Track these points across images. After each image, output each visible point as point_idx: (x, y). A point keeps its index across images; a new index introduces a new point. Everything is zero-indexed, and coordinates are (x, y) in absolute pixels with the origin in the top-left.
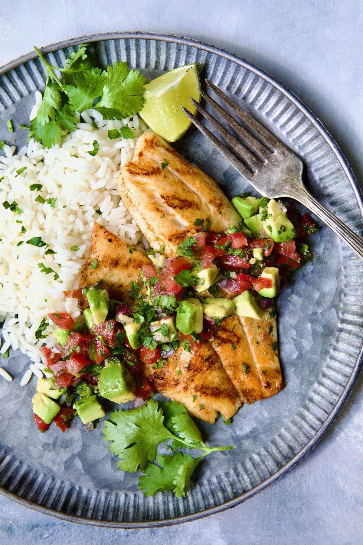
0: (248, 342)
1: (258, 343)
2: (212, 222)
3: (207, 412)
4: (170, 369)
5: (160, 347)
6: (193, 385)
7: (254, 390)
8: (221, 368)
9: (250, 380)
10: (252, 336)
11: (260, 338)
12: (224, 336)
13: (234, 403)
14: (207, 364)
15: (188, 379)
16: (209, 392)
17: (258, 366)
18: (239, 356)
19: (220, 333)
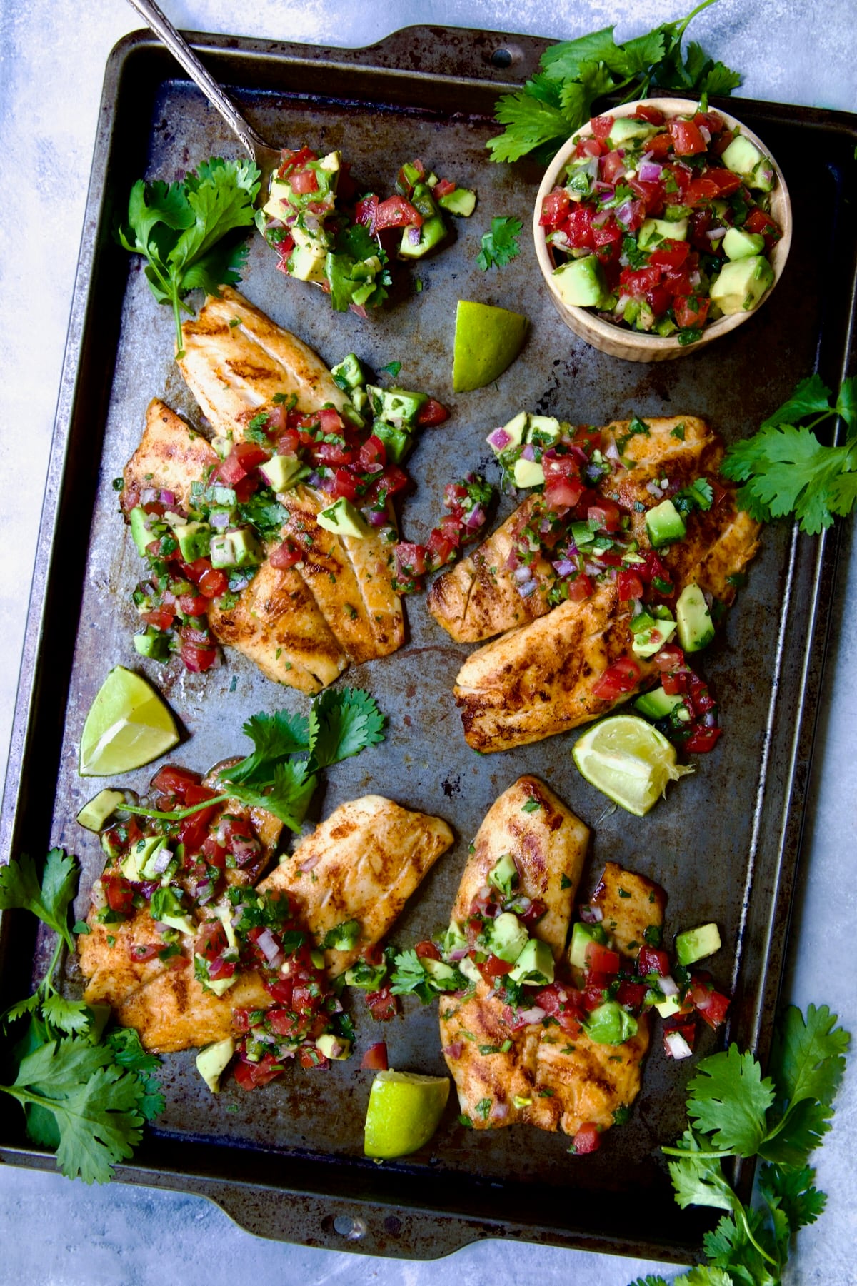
0: (354, 573)
1: (369, 576)
2: (300, 399)
3: (297, 675)
4: (243, 610)
5: (226, 573)
6: (275, 633)
7: (362, 644)
8: (316, 609)
9: (357, 629)
10: (361, 566)
11: (373, 570)
12: (319, 561)
13: (336, 662)
14: (294, 602)
15: (267, 624)
16: (297, 644)
17: (370, 610)
18: (341, 593)
19: (312, 557)
